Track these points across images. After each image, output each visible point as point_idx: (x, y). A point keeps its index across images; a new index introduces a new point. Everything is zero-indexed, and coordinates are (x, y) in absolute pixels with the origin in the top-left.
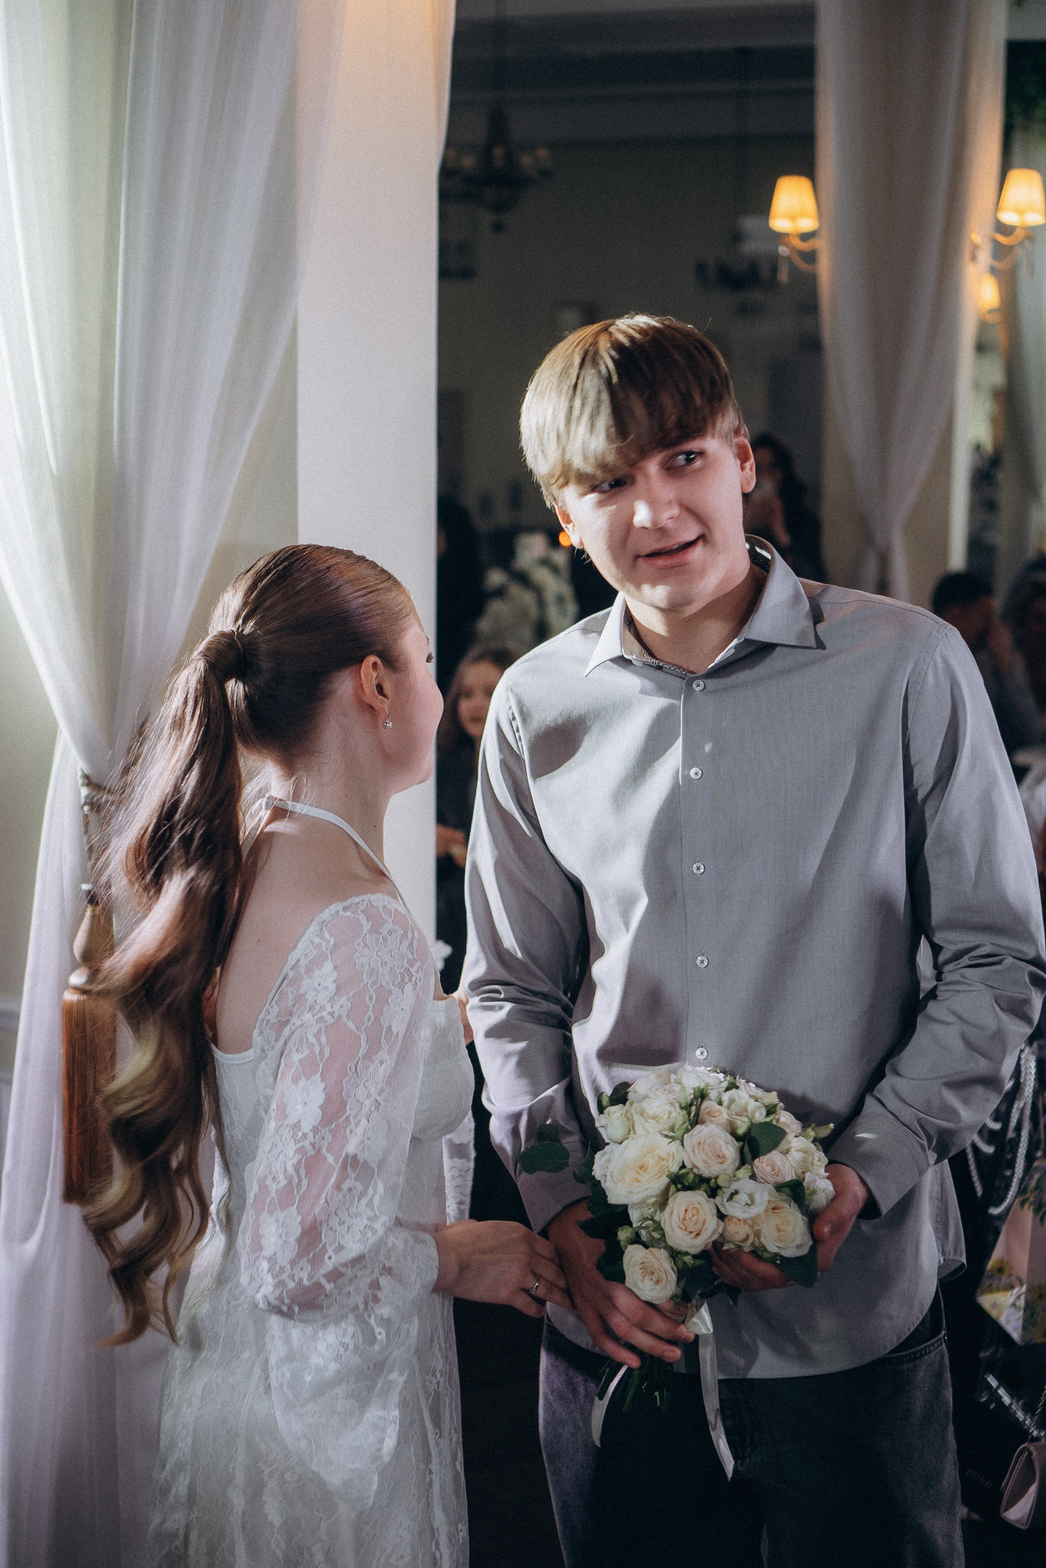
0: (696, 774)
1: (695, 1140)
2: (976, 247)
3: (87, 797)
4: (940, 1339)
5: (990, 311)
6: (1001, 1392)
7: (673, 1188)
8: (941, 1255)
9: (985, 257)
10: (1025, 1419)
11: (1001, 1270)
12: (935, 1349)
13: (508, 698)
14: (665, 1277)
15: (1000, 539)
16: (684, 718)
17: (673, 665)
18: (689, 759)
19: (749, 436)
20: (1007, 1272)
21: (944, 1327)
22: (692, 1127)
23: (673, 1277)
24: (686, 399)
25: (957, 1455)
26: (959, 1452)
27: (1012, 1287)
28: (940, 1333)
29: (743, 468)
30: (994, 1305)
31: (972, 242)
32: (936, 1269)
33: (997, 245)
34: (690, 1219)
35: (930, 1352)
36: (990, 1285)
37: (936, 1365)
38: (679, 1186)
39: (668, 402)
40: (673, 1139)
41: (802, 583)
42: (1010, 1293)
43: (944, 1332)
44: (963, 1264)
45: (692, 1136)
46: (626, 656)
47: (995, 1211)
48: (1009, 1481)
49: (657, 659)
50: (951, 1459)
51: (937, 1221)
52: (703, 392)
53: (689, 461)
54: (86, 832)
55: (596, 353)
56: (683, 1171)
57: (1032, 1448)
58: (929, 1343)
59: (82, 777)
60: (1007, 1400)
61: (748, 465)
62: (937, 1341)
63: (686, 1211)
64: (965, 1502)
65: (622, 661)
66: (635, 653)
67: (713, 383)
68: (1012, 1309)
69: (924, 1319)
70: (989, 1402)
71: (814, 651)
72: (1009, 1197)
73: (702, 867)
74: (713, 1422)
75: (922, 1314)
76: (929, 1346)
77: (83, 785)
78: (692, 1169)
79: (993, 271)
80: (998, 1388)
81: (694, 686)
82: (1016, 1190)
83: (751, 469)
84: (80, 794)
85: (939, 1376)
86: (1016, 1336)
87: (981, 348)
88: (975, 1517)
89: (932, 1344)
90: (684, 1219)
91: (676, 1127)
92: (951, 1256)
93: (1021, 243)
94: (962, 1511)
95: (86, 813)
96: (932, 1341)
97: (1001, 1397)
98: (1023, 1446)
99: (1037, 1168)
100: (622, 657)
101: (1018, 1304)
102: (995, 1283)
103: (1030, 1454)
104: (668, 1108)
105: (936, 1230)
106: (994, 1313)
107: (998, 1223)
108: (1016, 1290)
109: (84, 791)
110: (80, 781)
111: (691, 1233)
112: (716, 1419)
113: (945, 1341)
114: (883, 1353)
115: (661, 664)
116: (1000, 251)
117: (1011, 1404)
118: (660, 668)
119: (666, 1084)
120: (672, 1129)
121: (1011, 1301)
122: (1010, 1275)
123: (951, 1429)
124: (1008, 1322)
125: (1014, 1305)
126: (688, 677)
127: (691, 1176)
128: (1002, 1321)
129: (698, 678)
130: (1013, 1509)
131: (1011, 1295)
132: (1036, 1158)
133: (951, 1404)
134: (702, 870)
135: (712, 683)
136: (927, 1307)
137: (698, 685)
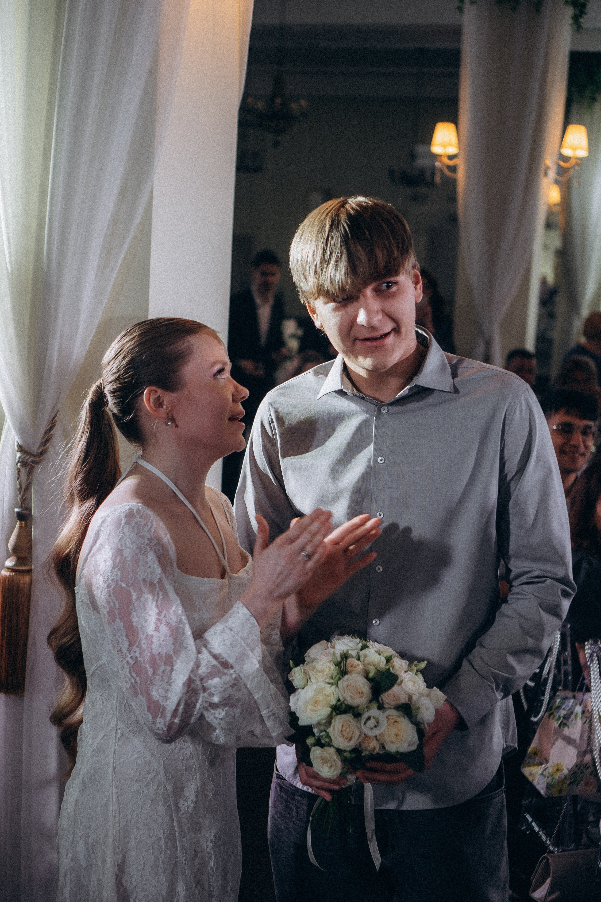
0: (381, 460)
1: (345, 685)
2: (547, 168)
3: (20, 458)
4: (502, 790)
5: (555, 205)
6: (534, 824)
7: (334, 713)
8: (504, 743)
9: (552, 174)
10: (547, 840)
11: (535, 754)
12: (499, 796)
13: (269, 410)
14: (334, 764)
15: (555, 335)
16: (375, 428)
17: (371, 397)
18: (377, 453)
19: (420, 270)
20: (539, 755)
21: (504, 783)
22: (343, 677)
23: (339, 763)
24: (390, 252)
25: (508, 857)
26: (510, 856)
27: (541, 764)
28: (502, 787)
29: (416, 289)
30: (531, 774)
31: (545, 165)
32: (501, 751)
33: (559, 167)
34: (345, 731)
35: (496, 798)
36: (529, 762)
37: (499, 805)
38: (337, 712)
39: (380, 254)
40: (332, 684)
41: (446, 356)
42: (540, 767)
43: (504, 786)
44: (515, 748)
45: (343, 682)
46: (344, 390)
47: (535, 719)
48: (535, 875)
49: (361, 392)
50: (505, 860)
51: (503, 723)
52: (398, 247)
53: (389, 287)
54: (18, 478)
55: (339, 221)
56: (339, 703)
57: (549, 857)
58: (496, 792)
59: (17, 446)
60: (536, 829)
61: (418, 286)
62: (500, 791)
63: (342, 726)
64: (511, 888)
65: (341, 393)
66: (349, 389)
67: (403, 241)
68: (541, 777)
69: (493, 778)
70: (527, 829)
71: (452, 394)
72: (542, 711)
73: (383, 514)
74: (370, 838)
75: (492, 776)
76: (496, 794)
77: (18, 451)
78: (344, 702)
79: (557, 182)
80: (532, 822)
81: (382, 410)
82: (546, 708)
83: (420, 289)
84: (16, 456)
85: (501, 812)
86: (542, 792)
87: (549, 226)
88: (516, 895)
89: (498, 793)
90: (342, 731)
91: (334, 677)
92: (510, 744)
93: (573, 167)
94: (509, 892)
95: (19, 467)
96: (498, 791)
97: (533, 827)
98: (544, 855)
99: (558, 695)
100: (342, 390)
101: (544, 774)
102: (532, 761)
103: (548, 860)
104: (329, 664)
105: (502, 728)
106: (531, 779)
107: (535, 727)
108: (543, 766)
109: (18, 455)
110: (16, 449)
111: (347, 738)
112: (372, 836)
113: (504, 792)
114: (470, 796)
115: (364, 396)
116: (561, 171)
117: (539, 831)
118: (363, 398)
119: (326, 650)
120: (331, 677)
121: (540, 772)
122: (540, 757)
123: (506, 843)
124: (538, 784)
125: (542, 774)
126: (379, 404)
127: (344, 706)
128: (535, 783)
129: (384, 405)
130: (536, 892)
131: (541, 768)
132: (558, 690)
133: (507, 829)
134: (382, 516)
135: (392, 409)
136: (494, 773)
137: (384, 410)
